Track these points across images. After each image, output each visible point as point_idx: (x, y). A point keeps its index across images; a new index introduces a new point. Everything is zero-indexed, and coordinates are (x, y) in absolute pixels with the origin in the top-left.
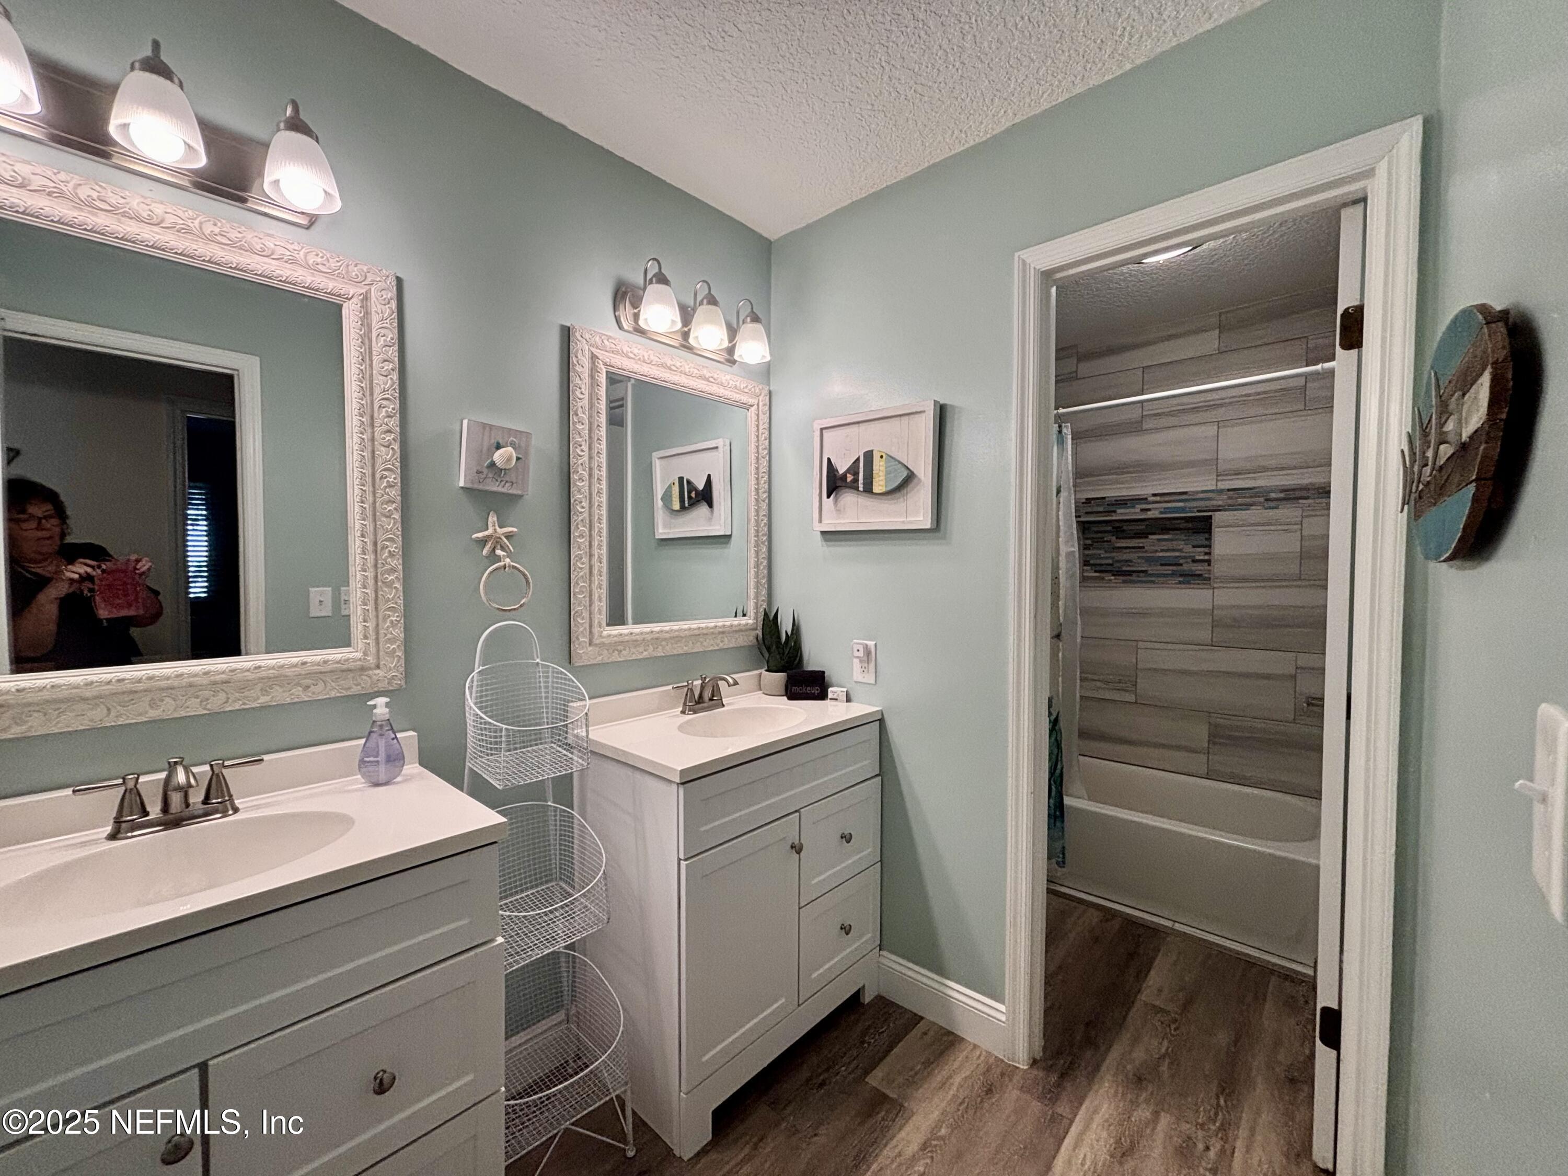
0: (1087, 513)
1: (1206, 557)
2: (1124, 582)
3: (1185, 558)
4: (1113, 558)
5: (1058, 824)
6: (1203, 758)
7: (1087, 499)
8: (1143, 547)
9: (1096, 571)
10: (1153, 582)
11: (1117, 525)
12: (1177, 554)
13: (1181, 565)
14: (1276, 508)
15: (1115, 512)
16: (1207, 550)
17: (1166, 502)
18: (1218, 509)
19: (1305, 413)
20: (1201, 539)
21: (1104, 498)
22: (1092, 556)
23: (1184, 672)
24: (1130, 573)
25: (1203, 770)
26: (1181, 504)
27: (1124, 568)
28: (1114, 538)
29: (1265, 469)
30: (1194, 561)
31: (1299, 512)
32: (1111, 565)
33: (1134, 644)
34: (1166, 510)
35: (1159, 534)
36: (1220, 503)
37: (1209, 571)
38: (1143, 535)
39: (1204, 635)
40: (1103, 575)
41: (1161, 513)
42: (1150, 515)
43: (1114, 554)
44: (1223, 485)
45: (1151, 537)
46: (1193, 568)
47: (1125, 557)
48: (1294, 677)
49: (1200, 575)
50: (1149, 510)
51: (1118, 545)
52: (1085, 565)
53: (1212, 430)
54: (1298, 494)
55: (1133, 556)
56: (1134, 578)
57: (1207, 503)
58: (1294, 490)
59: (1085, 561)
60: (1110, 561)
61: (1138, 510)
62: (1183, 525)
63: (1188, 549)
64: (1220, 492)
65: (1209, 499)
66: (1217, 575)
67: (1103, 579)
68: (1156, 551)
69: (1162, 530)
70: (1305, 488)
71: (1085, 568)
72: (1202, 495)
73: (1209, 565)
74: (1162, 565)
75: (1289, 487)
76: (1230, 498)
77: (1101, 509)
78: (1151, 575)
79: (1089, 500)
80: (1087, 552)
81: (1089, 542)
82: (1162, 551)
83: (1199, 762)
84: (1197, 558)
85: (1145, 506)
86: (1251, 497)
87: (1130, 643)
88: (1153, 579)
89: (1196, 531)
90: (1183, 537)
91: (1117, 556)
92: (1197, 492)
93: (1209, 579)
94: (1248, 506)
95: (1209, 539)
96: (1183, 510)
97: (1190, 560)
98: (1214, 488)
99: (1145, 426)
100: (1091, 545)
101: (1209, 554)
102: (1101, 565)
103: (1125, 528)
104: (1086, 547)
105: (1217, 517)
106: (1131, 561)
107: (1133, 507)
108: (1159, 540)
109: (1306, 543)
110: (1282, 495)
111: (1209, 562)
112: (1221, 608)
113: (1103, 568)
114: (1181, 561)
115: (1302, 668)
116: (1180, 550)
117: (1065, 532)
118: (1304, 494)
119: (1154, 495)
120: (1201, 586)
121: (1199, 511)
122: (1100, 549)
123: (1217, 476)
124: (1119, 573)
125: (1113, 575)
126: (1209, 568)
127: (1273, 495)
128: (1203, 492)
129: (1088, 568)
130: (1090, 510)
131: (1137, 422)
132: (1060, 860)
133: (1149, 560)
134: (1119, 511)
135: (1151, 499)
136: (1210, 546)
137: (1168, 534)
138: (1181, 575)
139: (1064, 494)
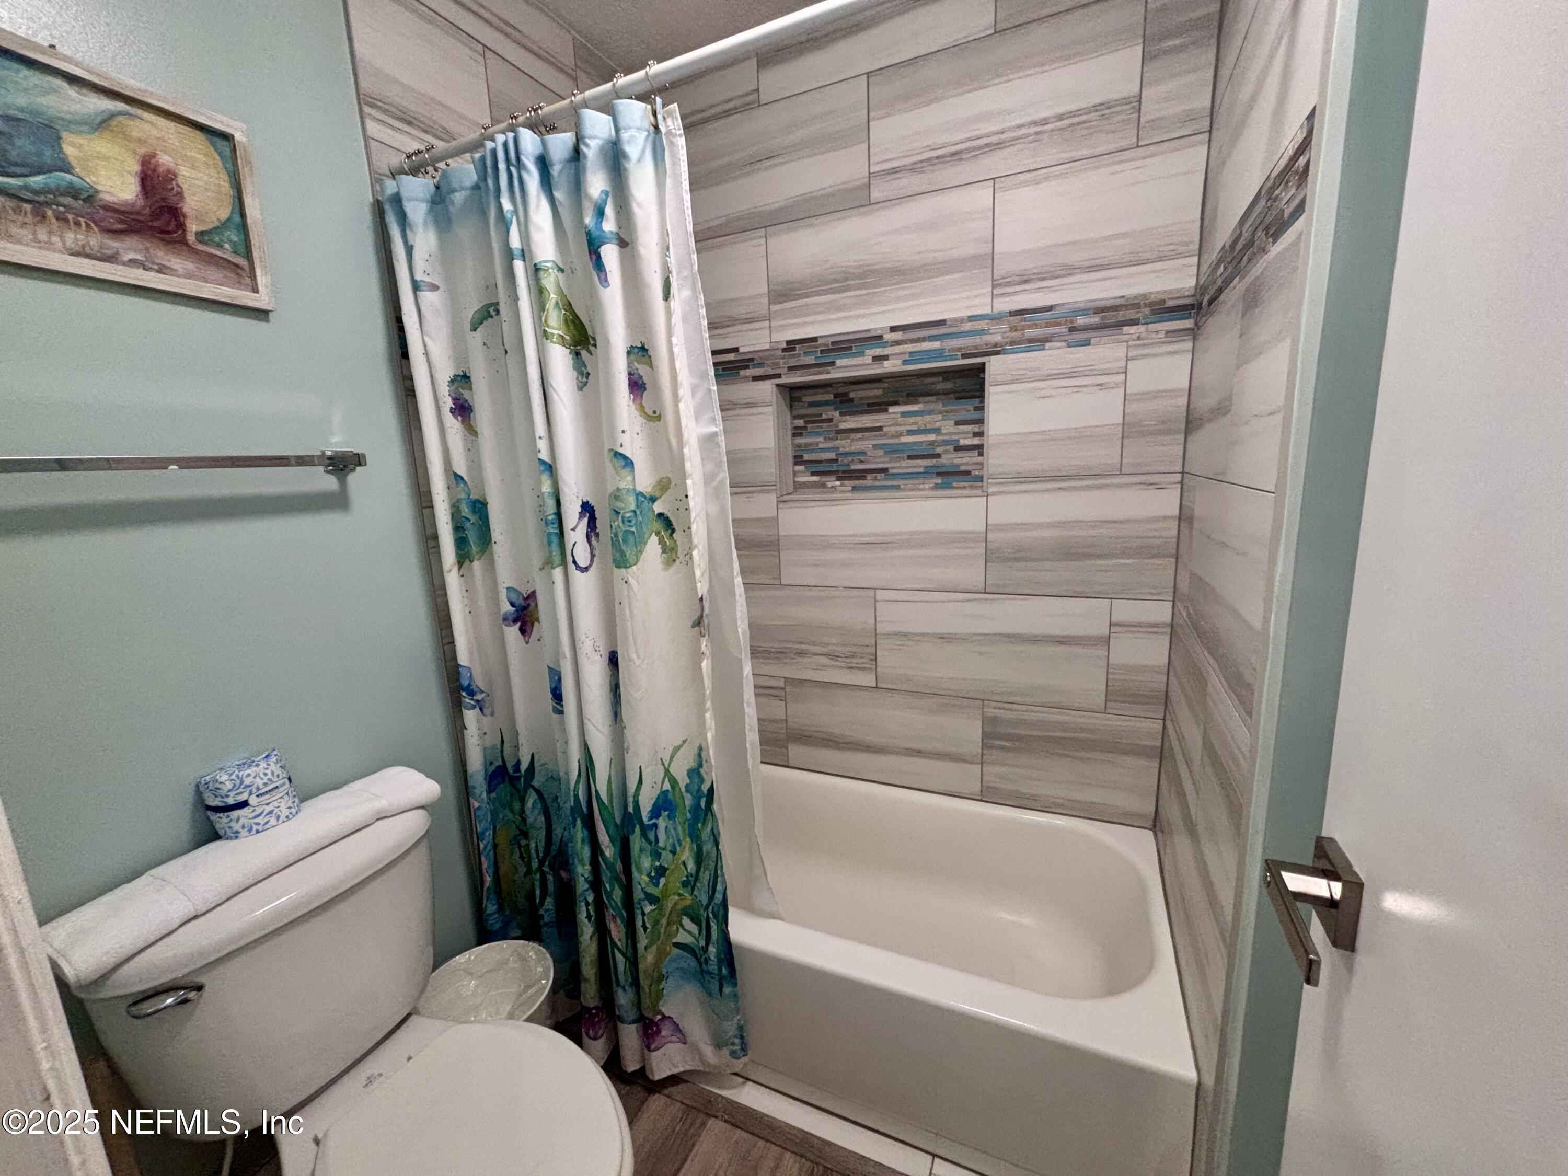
0: (791, 368)
1: (976, 441)
2: (855, 489)
3: (945, 443)
4: (836, 449)
5: (727, 990)
6: (976, 769)
7: (789, 342)
8: (880, 428)
9: (813, 474)
10: (897, 488)
11: (841, 390)
12: (932, 437)
13: (938, 456)
14: (1087, 343)
15: (833, 363)
16: (976, 428)
17: (913, 341)
18: (995, 350)
19: (1140, 152)
20: (966, 409)
21: (814, 339)
22: (810, 448)
23: (946, 638)
24: (861, 474)
25: (976, 788)
26: (936, 345)
27: (853, 467)
28: (837, 413)
29: (1070, 270)
30: (958, 448)
31: (1120, 351)
32: (836, 461)
33: (871, 593)
34: (914, 357)
35: (906, 403)
36: (998, 338)
37: (982, 464)
38: (879, 406)
39: (974, 575)
40: (824, 479)
41: (905, 362)
42: (889, 367)
43: (837, 442)
44: (1005, 305)
45: (892, 409)
46: (957, 461)
47: (858, 446)
48: (1106, 641)
49: (968, 473)
50: (886, 358)
51: (843, 426)
52: (796, 464)
53: (983, 195)
54: (1121, 315)
55: (865, 444)
56: (868, 482)
57: (978, 340)
58: (1114, 308)
59: (795, 457)
60: (832, 456)
61: (868, 360)
62: (941, 386)
63: (948, 427)
64: (996, 318)
65: (982, 332)
66: (991, 470)
67: (823, 485)
68: (900, 435)
69: (909, 395)
70: (1134, 304)
71: (798, 468)
72: (967, 326)
73: (981, 454)
74: (910, 457)
75: (1109, 303)
76: (1013, 329)
77: (810, 360)
78: (895, 476)
79: (791, 345)
80: (799, 441)
81: (800, 423)
82: (911, 433)
83: (969, 777)
84: (963, 442)
85: (878, 351)
86: (1048, 325)
87: (864, 593)
88: (895, 483)
89: (961, 395)
90: (940, 406)
91: (845, 445)
92: (961, 320)
93: (980, 478)
94: (1040, 343)
95: (981, 408)
96: (939, 354)
97: (951, 448)
98: (987, 310)
99: (876, 195)
100: (805, 428)
101: (980, 434)
102: (819, 462)
103: (852, 395)
104: (797, 432)
105: (995, 366)
106: (864, 453)
107: (862, 354)
108: (903, 414)
109: (1132, 407)
110: (1096, 319)
111: (979, 449)
112: (1000, 528)
113: (820, 468)
114: (939, 450)
115: (1118, 625)
116: (937, 431)
117: (694, 389)
118: (1131, 314)
119: (893, 329)
120: (965, 492)
121: (964, 356)
122: (818, 434)
123: (993, 287)
124: (846, 475)
125: (839, 479)
126: (980, 458)
127: (1081, 321)
128: (971, 318)
129: (801, 468)
130: (793, 362)
131: (860, 188)
132: (737, 1048)
133: (891, 451)
134: (839, 362)
135: (889, 337)
136: (980, 421)
137: (917, 403)
138: (939, 474)
139: (681, 294)
